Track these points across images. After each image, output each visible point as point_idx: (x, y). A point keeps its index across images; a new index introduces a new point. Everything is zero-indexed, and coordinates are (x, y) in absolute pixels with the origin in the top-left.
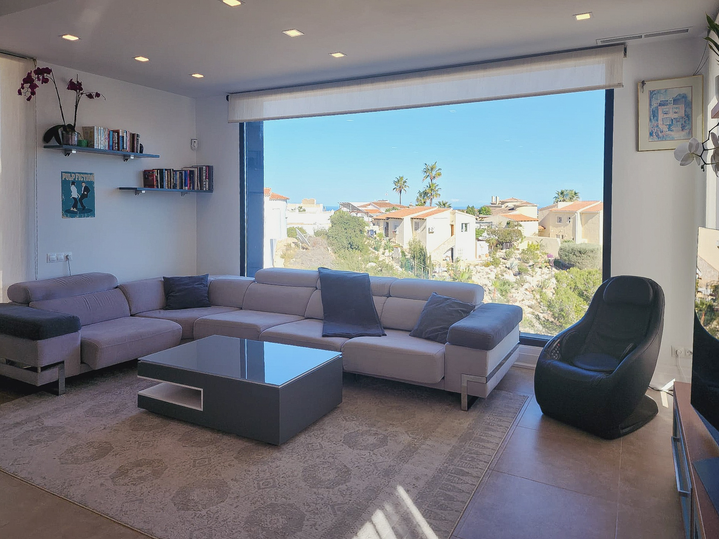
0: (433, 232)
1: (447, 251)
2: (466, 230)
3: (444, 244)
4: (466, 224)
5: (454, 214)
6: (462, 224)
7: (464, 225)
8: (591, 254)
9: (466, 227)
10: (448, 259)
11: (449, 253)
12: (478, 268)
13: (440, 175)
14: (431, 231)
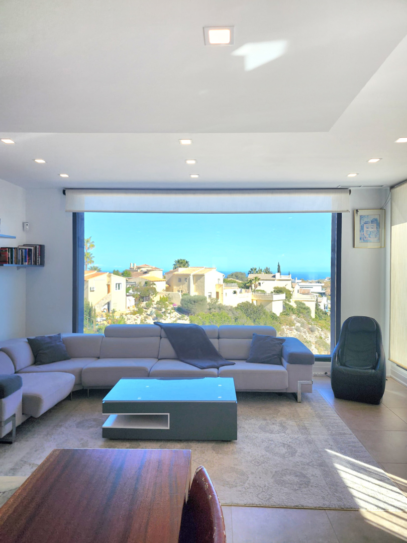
0: (93, 291)
1: (105, 304)
2: (119, 289)
3: (103, 300)
4: (119, 284)
5: (109, 276)
6: (116, 284)
7: (117, 285)
8: (201, 303)
9: (119, 286)
10: (105, 310)
11: (106, 307)
12: (129, 316)
13: (93, 246)
14: (92, 290)
